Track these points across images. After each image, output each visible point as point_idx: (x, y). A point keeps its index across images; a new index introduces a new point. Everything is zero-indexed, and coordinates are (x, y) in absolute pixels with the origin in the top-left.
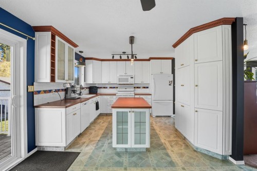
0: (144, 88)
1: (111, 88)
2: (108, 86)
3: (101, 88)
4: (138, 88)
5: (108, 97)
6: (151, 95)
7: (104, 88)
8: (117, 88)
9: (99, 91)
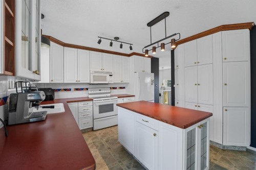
0: (121, 88)
1: (77, 89)
2: (73, 88)
3: (59, 90)
4: (114, 88)
5: (81, 104)
6: (134, 96)
7: (65, 90)
8: (87, 89)
9: (57, 96)
